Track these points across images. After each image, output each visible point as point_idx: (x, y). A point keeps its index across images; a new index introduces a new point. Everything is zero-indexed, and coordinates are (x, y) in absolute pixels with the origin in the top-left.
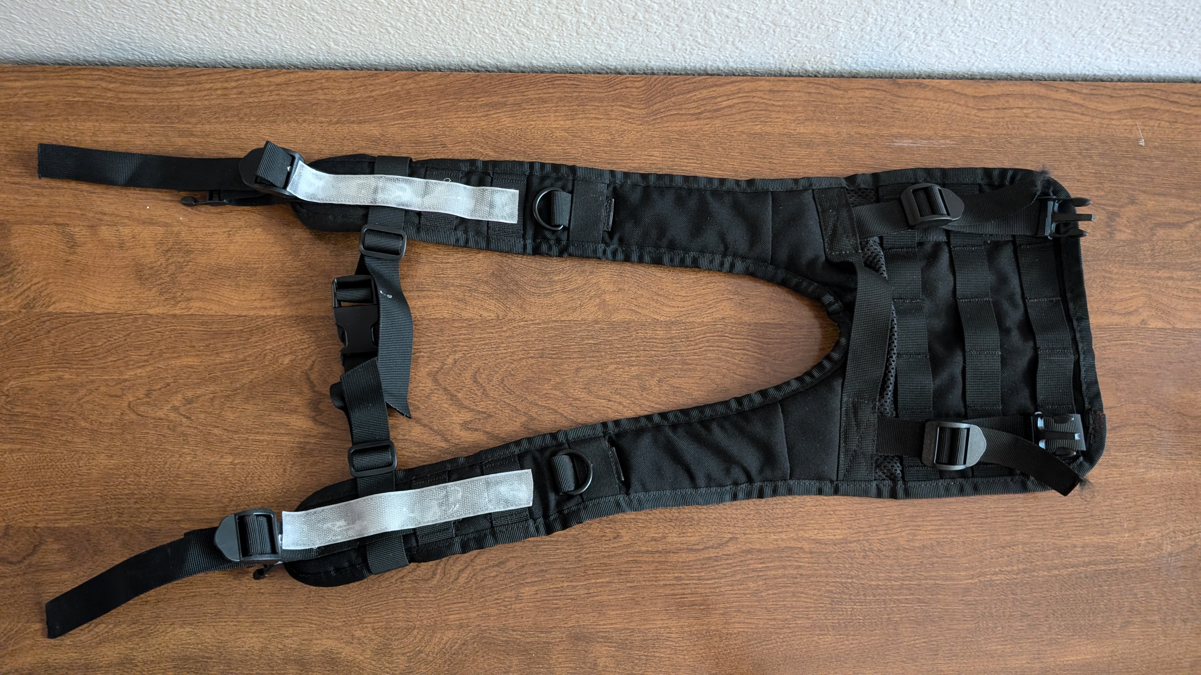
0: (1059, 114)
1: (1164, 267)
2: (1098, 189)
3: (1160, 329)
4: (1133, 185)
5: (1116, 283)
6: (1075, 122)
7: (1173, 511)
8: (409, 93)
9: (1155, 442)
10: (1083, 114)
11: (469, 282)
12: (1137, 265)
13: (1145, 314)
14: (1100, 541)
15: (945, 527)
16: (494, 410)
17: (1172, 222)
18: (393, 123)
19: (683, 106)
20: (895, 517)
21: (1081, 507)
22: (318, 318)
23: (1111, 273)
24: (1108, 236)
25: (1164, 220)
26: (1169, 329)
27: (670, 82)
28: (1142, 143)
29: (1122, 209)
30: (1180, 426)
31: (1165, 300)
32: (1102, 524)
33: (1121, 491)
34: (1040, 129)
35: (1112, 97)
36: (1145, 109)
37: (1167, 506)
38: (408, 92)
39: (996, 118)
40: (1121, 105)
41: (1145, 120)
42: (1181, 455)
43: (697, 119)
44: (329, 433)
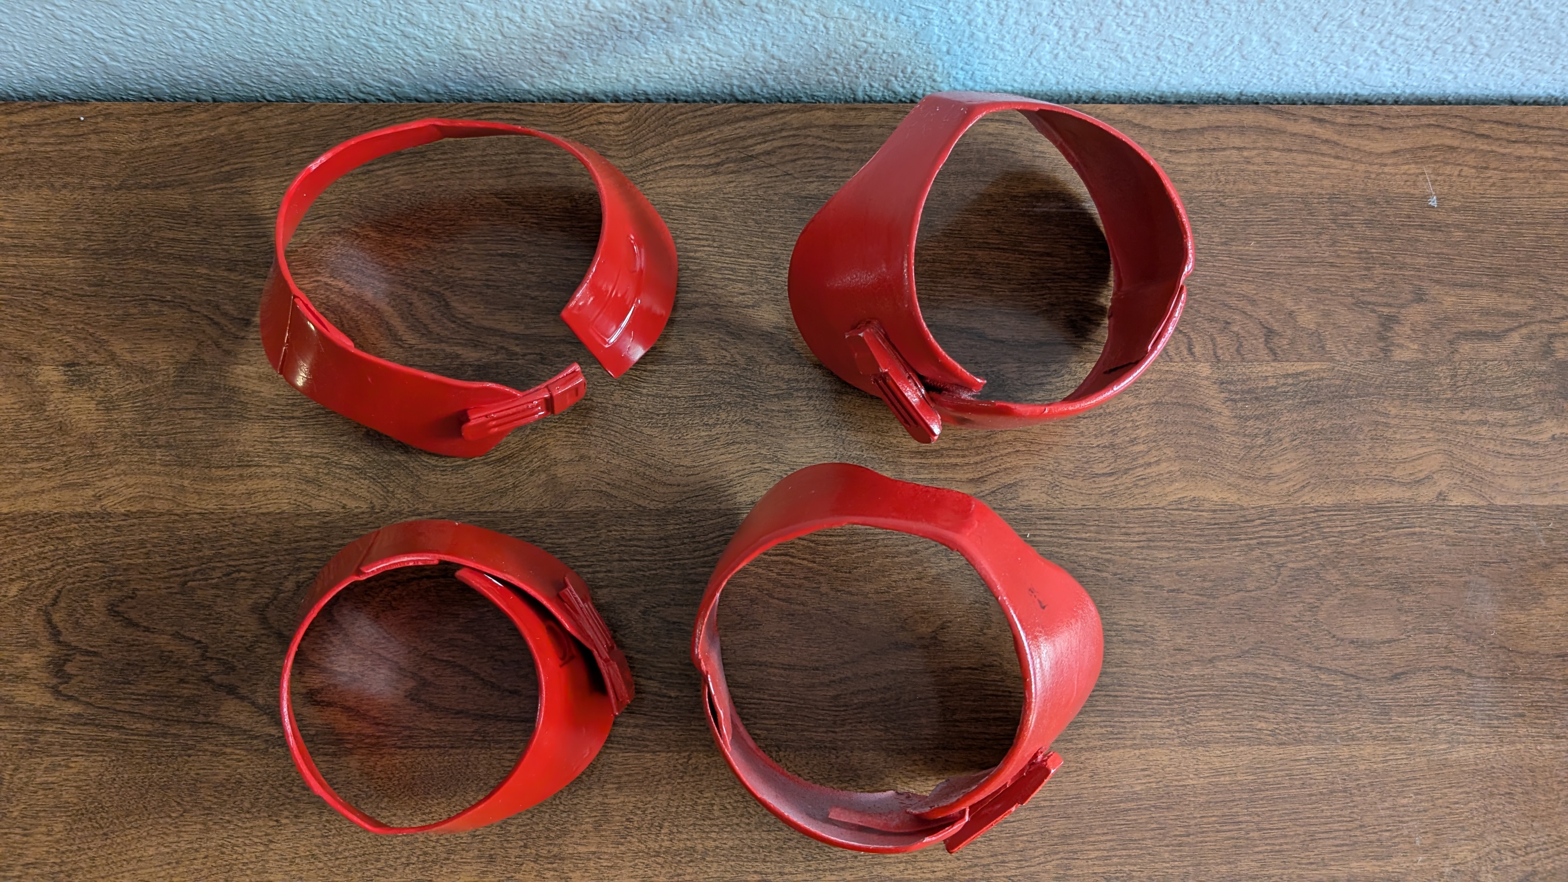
0: (1301, 158)
1: (1472, 405)
2: (1363, 278)
3: (1467, 508)
4: (1419, 270)
5: (1395, 433)
6: (1326, 171)
7: (1497, 815)
8: (242, 137)
9: (1463, 698)
10: (1337, 157)
11: (325, 450)
12: (1429, 401)
13: (1443, 483)
14: (1377, 870)
15: (1118, 853)
16: (362, 669)
17: (1484, 330)
18: (212, 187)
19: (691, 153)
20: (1036, 838)
21: (1343, 813)
22: (70, 516)
23: (1387, 415)
24: (1382, 355)
25: (1471, 327)
26: (1482, 507)
27: (669, 114)
28: (1433, 202)
29: (1403, 311)
30: (1503, 670)
31: (1475, 459)
32: (1378, 840)
33: (1410, 783)
34: (1269, 182)
35: (1383, 129)
36: (1438, 148)
37: (1485, 807)
38: (240, 136)
39: (1198, 165)
40: (1399, 142)
41: (1437, 165)
42: (1506, 718)
43: (715, 173)
44: (79, 714)
